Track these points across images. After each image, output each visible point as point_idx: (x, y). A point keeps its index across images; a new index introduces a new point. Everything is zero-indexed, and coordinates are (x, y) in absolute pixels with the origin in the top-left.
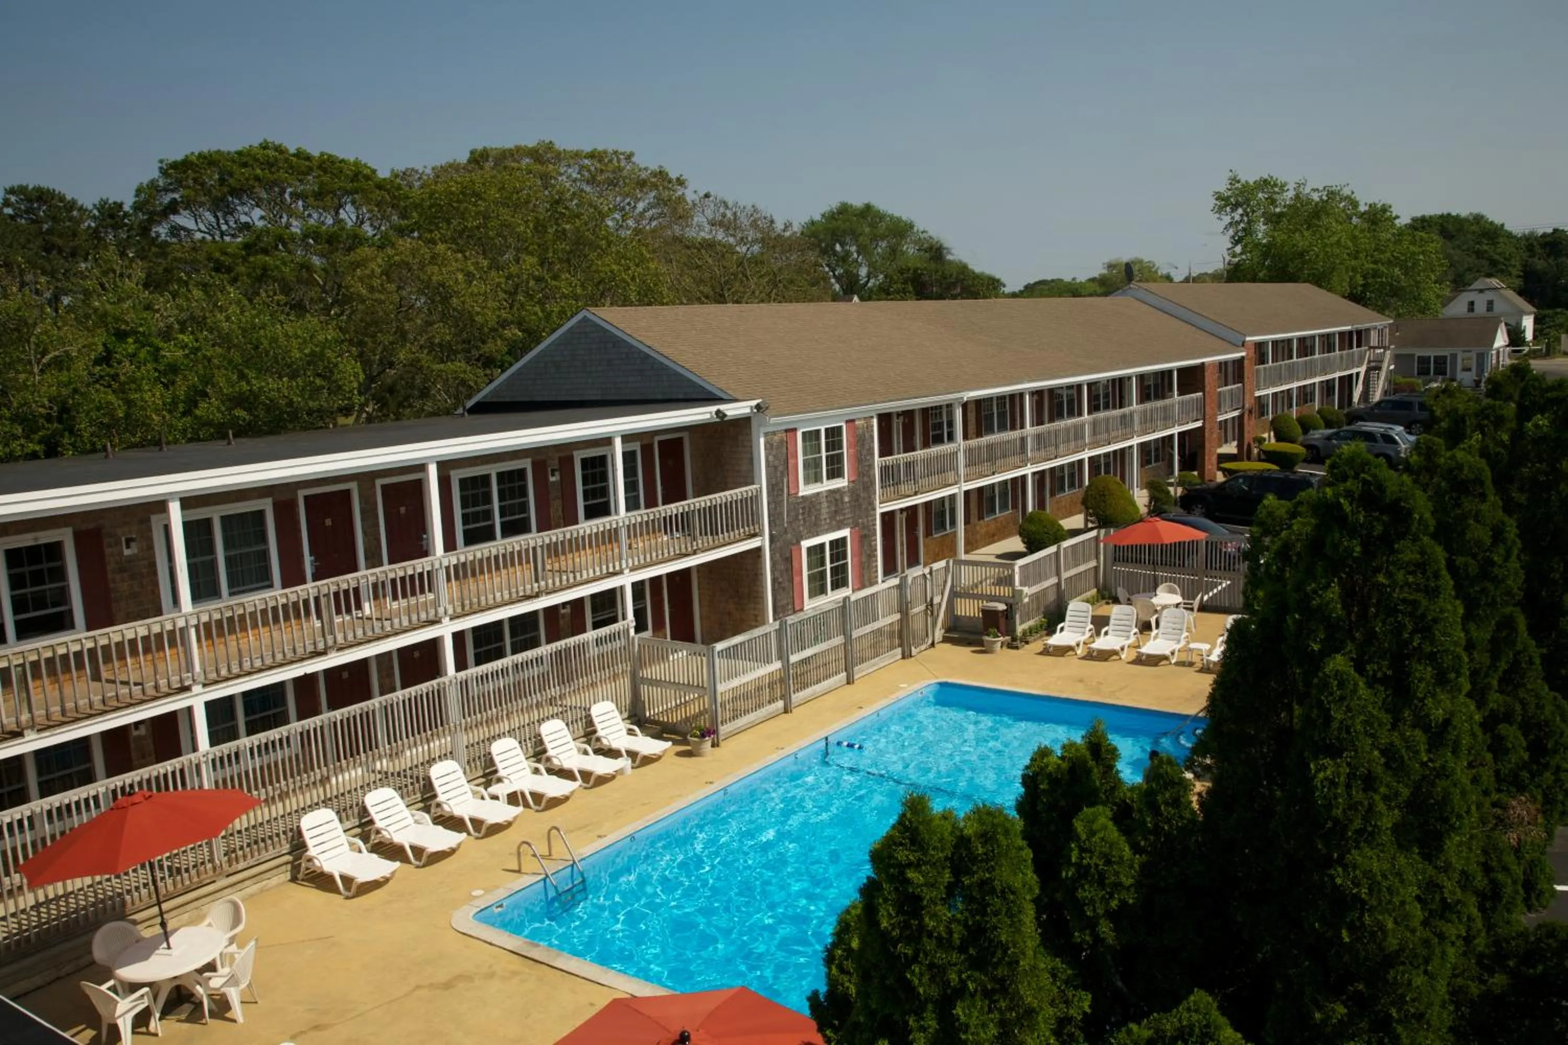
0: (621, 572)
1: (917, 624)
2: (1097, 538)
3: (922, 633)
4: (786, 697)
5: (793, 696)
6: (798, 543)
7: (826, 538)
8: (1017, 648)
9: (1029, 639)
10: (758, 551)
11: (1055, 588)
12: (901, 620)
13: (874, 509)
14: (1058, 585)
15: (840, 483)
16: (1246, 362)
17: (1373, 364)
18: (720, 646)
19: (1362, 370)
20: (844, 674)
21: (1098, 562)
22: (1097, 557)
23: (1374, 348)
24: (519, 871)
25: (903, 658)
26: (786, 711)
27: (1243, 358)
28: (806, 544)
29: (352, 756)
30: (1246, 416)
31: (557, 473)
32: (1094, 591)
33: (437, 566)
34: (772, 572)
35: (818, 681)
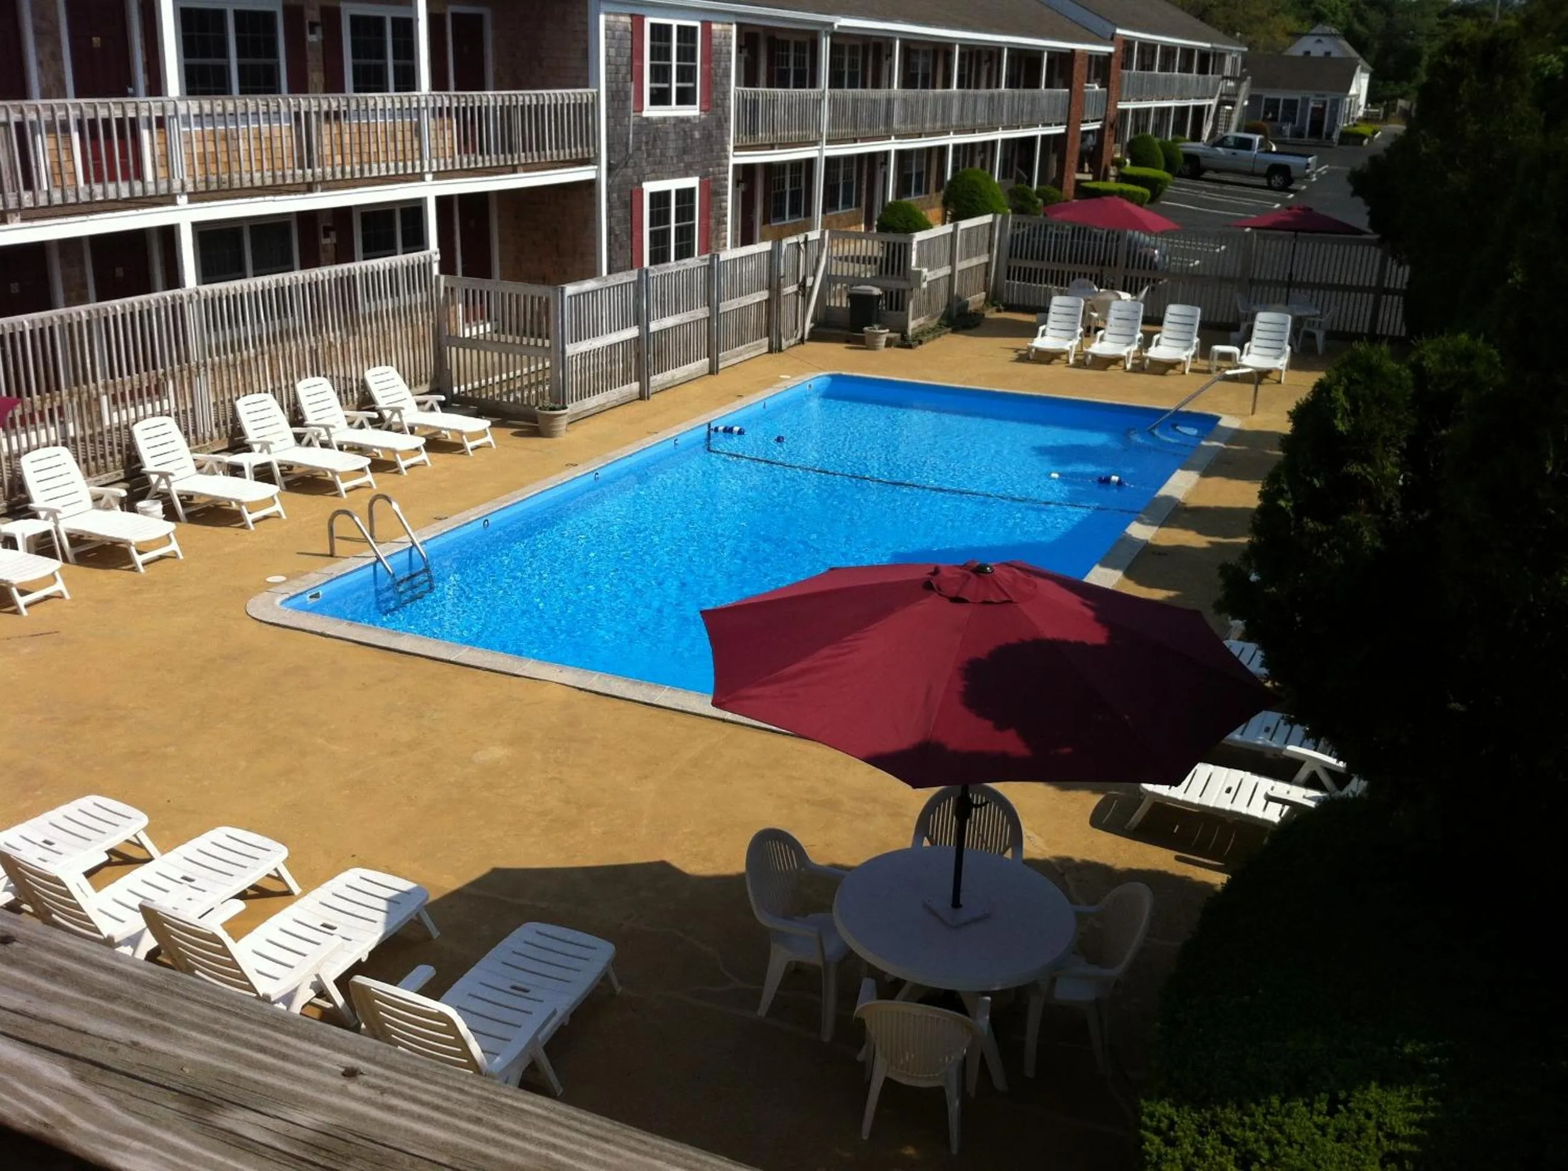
0: (421, 177)
1: (787, 311)
2: (992, 225)
3: (791, 323)
4: (642, 376)
5: (652, 378)
6: (640, 183)
7: (672, 185)
8: (910, 347)
9: (924, 339)
10: (590, 185)
11: (947, 279)
12: (768, 301)
13: (727, 158)
14: (951, 277)
15: (692, 111)
16: (1114, 61)
17: (1224, 98)
18: (570, 289)
19: (1213, 102)
20: (707, 360)
21: (991, 258)
22: (990, 251)
23: (1227, 78)
24: (332, 555)
25: (770, 351)
26: (642, 396)
27: (1110, 54)
28: (650, 187)
29: (48, 390)
30: (1107, 133)
31: (319, 30)
32: (983, 294)
33: (170, 112)
34: (609, 217)
35: (678, 365)
